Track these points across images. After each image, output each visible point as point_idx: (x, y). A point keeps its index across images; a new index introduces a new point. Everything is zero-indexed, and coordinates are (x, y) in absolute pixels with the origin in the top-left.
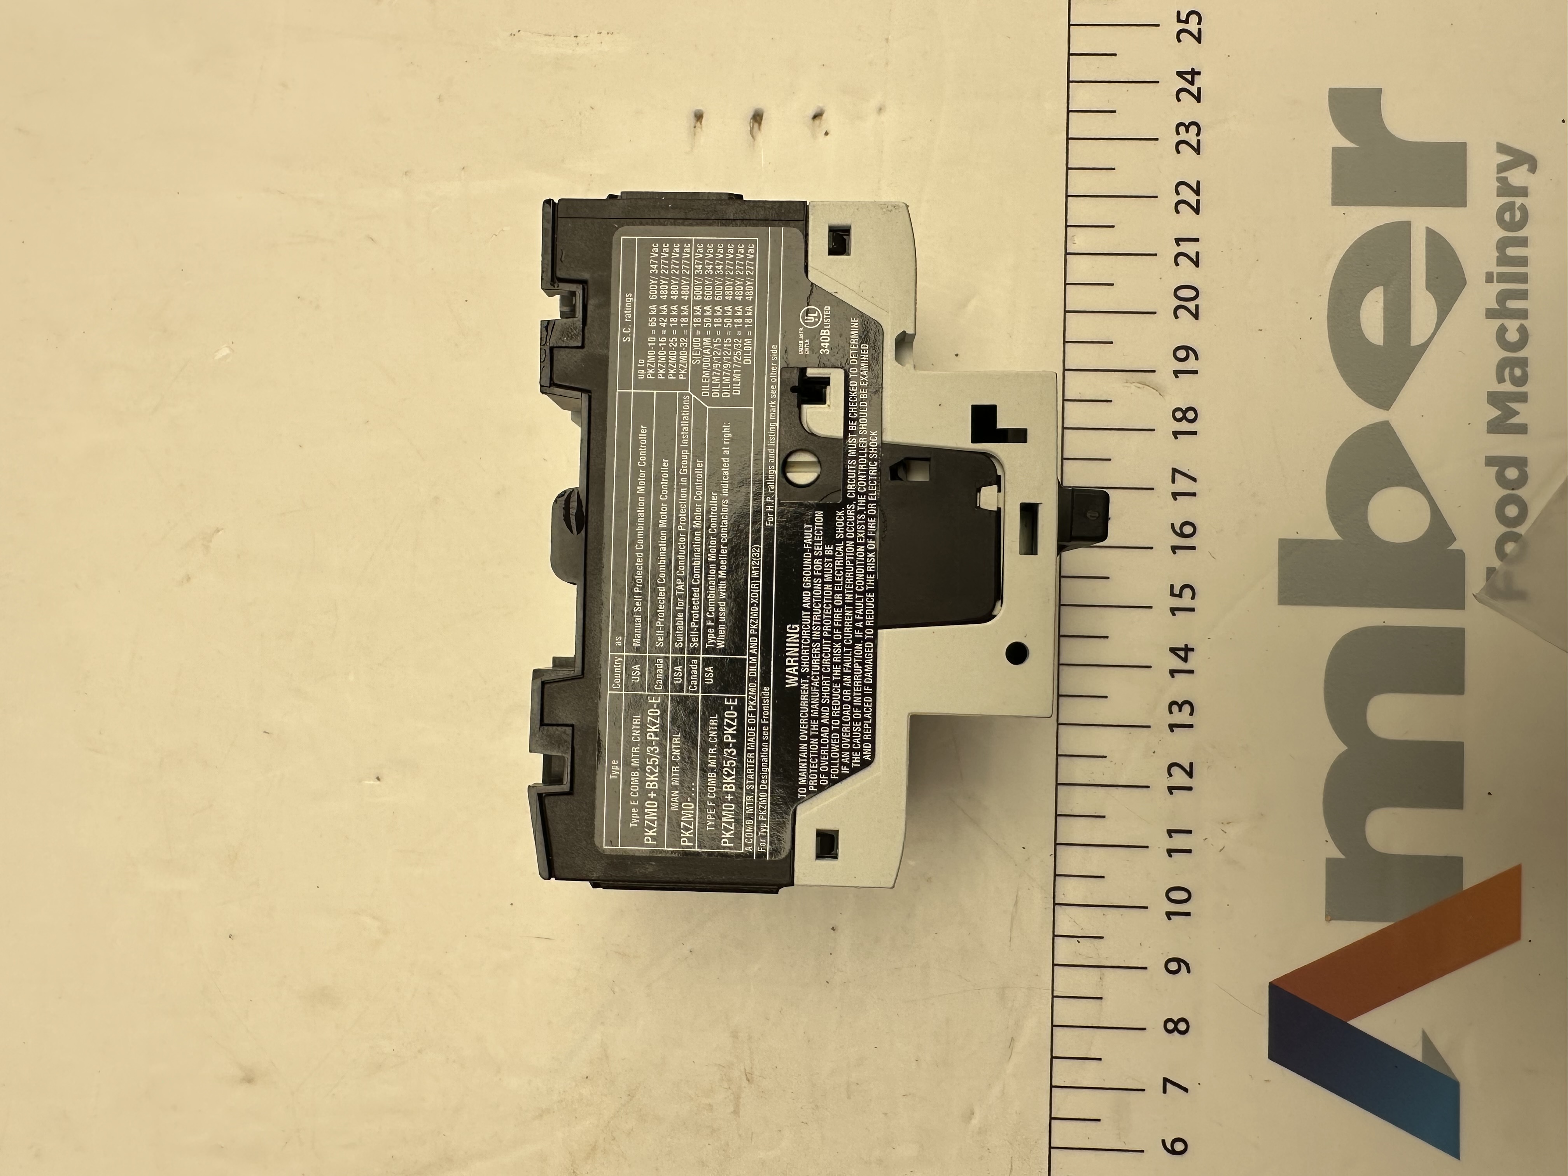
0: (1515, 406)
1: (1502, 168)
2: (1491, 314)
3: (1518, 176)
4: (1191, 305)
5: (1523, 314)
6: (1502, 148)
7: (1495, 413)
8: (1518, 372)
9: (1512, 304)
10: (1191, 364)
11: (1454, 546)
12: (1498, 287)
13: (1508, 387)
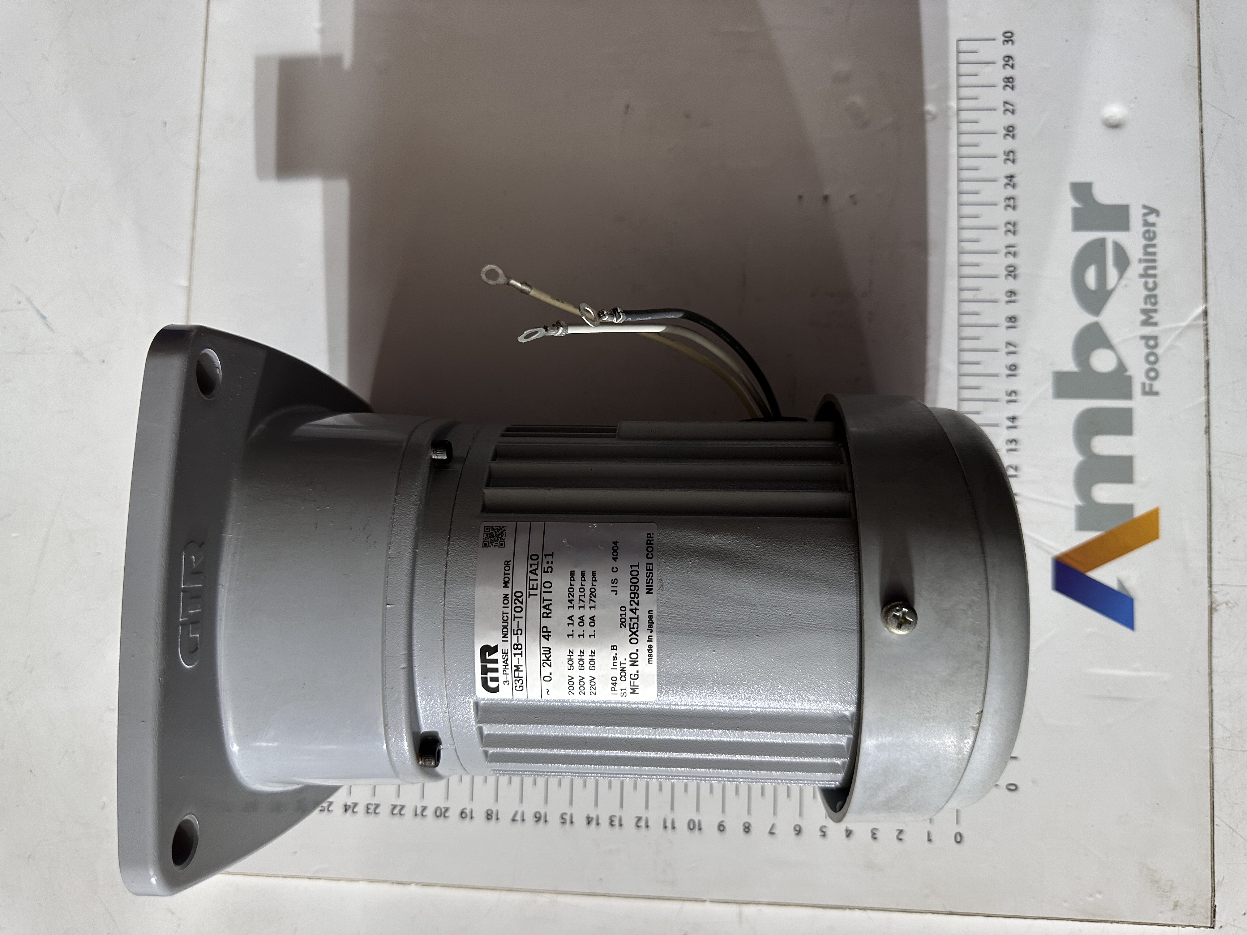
0: (1152, 314)
1: (1145, 215)
2: (1142, 276)
3: (1152, 218)
4: (1013, 274)
5: (1154, 276)
6: (1145, 207)
7: (1143, 317)
8: (1153, 300)
9: (1151, 272)
10: (1013, 298)
11: (1128, 373)
12: (1144, 265)
13: (1149, 307)
